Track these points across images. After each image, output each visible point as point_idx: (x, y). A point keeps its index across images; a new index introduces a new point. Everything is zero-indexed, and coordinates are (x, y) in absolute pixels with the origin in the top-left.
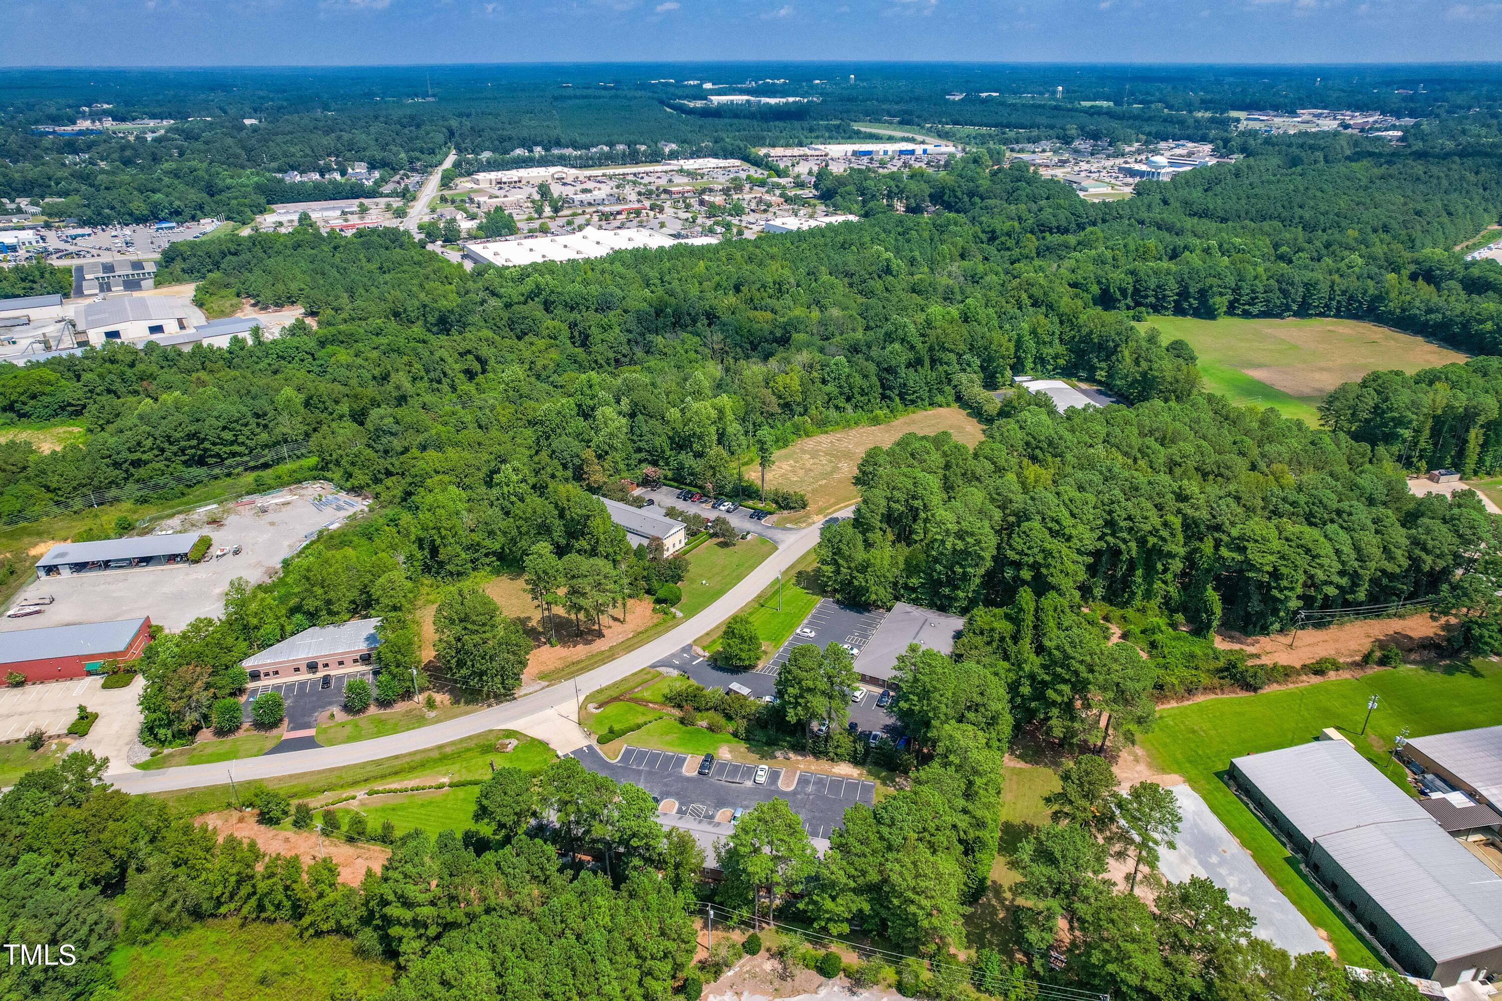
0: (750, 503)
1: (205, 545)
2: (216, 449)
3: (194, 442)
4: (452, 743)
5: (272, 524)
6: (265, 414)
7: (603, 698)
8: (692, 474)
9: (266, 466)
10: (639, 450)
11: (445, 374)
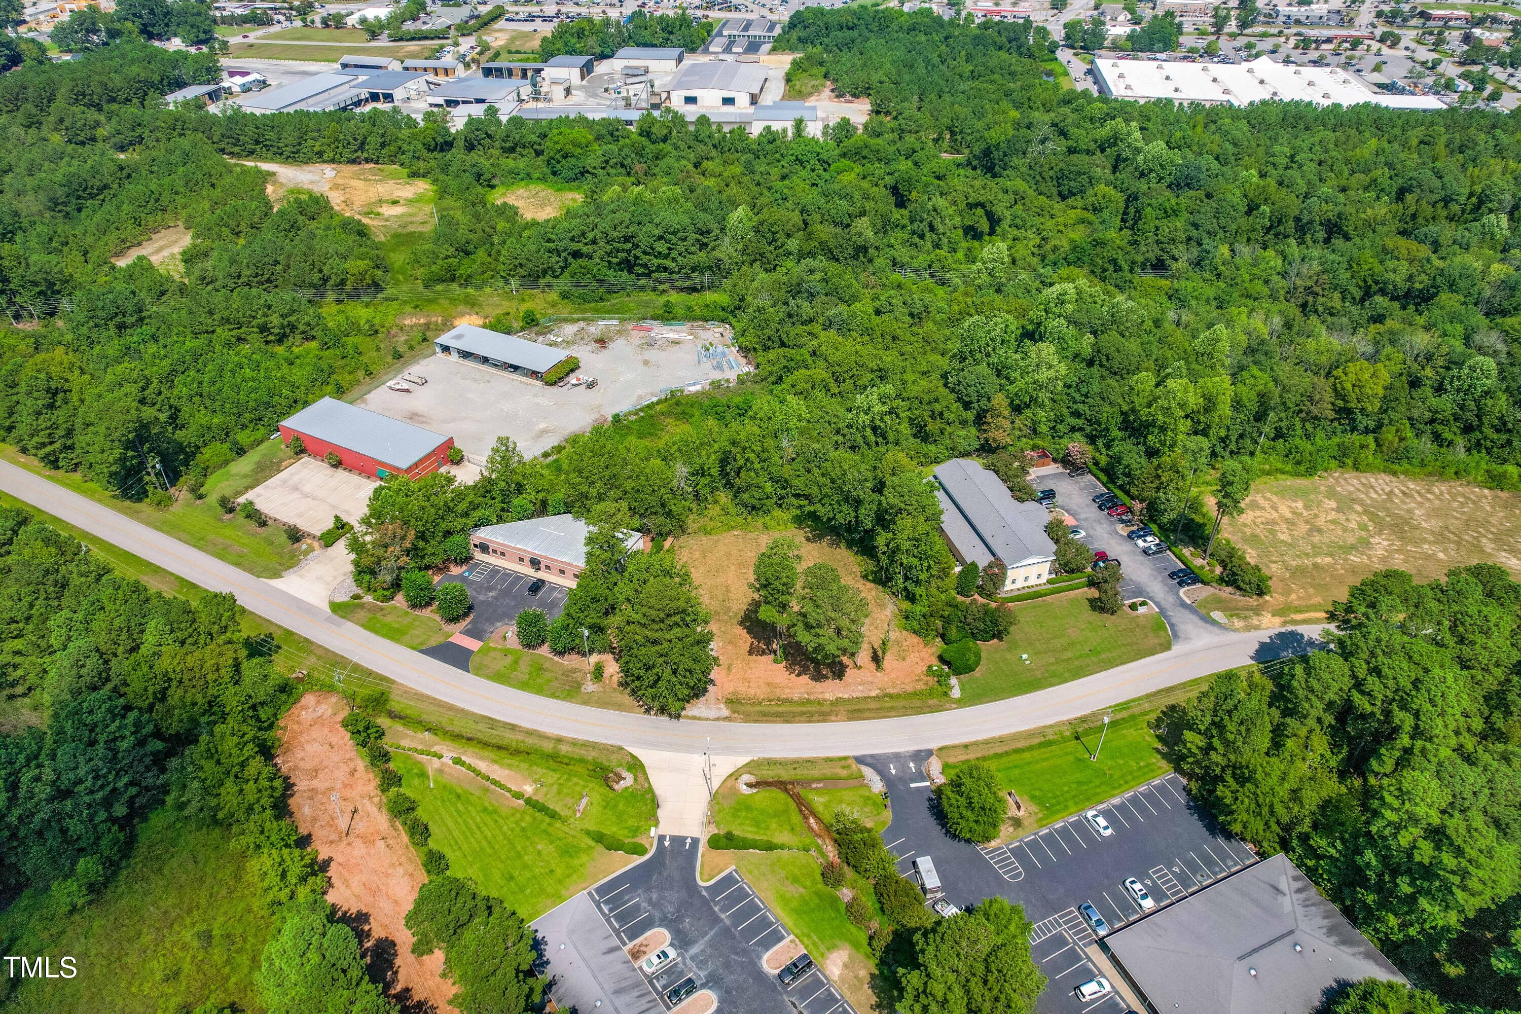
0: (1186, 552)
1: (572, 366)
2: (645, 259)
3: (628, 246)
4: (574, 743)
5: (646, 363)
6: (709, 232)
7: (768, 774)
8: (1128, 475)
9: (693, 290)
10: (1077, 414)
11: (932, 228)
